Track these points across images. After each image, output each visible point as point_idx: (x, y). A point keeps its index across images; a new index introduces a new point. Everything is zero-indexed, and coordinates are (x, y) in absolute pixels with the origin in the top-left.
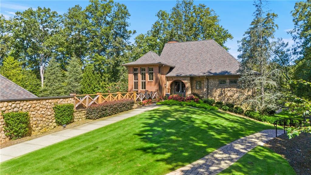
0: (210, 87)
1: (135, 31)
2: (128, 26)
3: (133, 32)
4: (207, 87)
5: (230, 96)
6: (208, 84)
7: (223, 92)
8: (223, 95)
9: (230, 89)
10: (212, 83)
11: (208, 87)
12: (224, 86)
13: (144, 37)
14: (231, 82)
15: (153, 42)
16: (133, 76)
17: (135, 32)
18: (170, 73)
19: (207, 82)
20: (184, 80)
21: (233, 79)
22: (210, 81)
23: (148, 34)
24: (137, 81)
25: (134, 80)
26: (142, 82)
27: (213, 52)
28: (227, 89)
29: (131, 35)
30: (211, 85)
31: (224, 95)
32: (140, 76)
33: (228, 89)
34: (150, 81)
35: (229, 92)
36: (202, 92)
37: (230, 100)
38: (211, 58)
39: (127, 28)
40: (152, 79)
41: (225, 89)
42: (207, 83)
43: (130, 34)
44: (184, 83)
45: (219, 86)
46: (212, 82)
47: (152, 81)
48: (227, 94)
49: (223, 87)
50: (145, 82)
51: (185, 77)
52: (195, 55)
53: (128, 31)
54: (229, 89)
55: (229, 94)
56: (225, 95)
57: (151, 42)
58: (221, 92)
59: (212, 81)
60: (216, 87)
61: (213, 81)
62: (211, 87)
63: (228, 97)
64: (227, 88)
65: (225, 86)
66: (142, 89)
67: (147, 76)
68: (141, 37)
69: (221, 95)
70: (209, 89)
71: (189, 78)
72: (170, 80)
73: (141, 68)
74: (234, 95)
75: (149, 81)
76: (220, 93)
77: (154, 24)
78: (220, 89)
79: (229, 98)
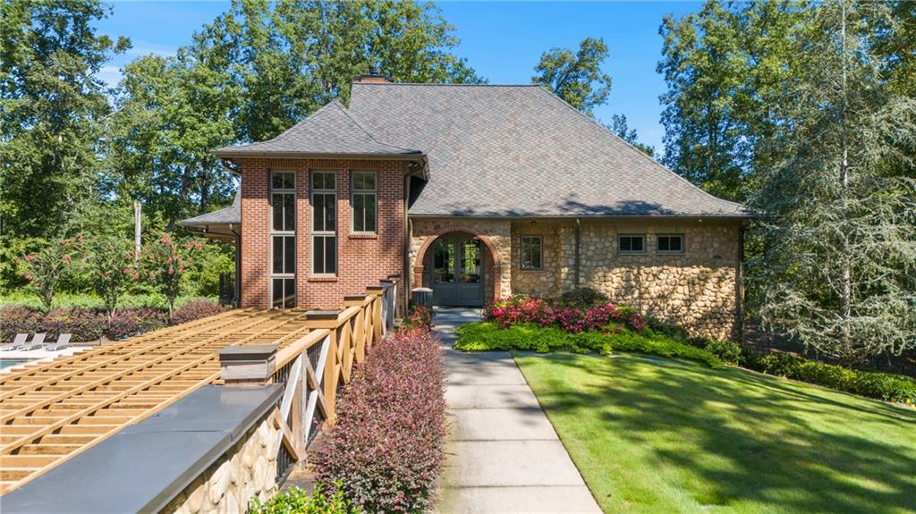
0: (583, 262)
1: (128, 40)
2: (99, 14)
3: (115, 45)
4: (571, 262)
5: (659, 297)
6: (577, 251)
7: (633, 283)
8: (633, 293)
9: (660, 268)
10: (592, 248)
11: (577, 261)
12: (636, 259)
13: (166, 70)
14: (663, 244)
15: (210, 87)
16: (266, 210)
17: (124, 45)
18: (417, 201)
19: (573, 242)
20: (486, 233)
21: (669, 231)
22: (583, 239)
23: (181, 58)
24: (292, 233)
25: (273, 231)
26: (318, 241)
27: (558, 129)
28: (648, 270)
29: (108, 53)
30: (590, 253)
31: (636, 294)
32: (305, 209)
33: (653, 268)
34: (358, 233)
35: (657, 281)
36: (545, 280)
37: (660, 310)
38: (562, 152)
39: (92, 23)
40: (371, 227)
41: (639, 268)
42: (574, 248)
43: (102, 48)
44: (489, 244)
45: (620, 259)
46: (594, 243)
47: (372, 234)
48: (647, 288)
49: (633, 262)
50: (332, 242)
51: (492, 221)
52: (496, 138)
53: (97, 35)
54: (655, 269)
55: (654, 290)
56: (641, 294)
57: (206, 89)
58: (628, 280)
59: (594, 240)
60: (607, 262)
61: (597, 240)
62: (589, 263)
63: (652, 299)
64: (650, 266)
65: (642, 260)
66: (318, 269)
67: (345, 209)
68: (154, 68)
69: (626, 294)
70: (581, 268)
71: (508, 227)
72: (428, 234)
73: (310, 170)
74: (672, 293)
75: (353, 233)
76: (624, 284)
77: (211, 24)
78: (623, 269)
79: (656, 305)
